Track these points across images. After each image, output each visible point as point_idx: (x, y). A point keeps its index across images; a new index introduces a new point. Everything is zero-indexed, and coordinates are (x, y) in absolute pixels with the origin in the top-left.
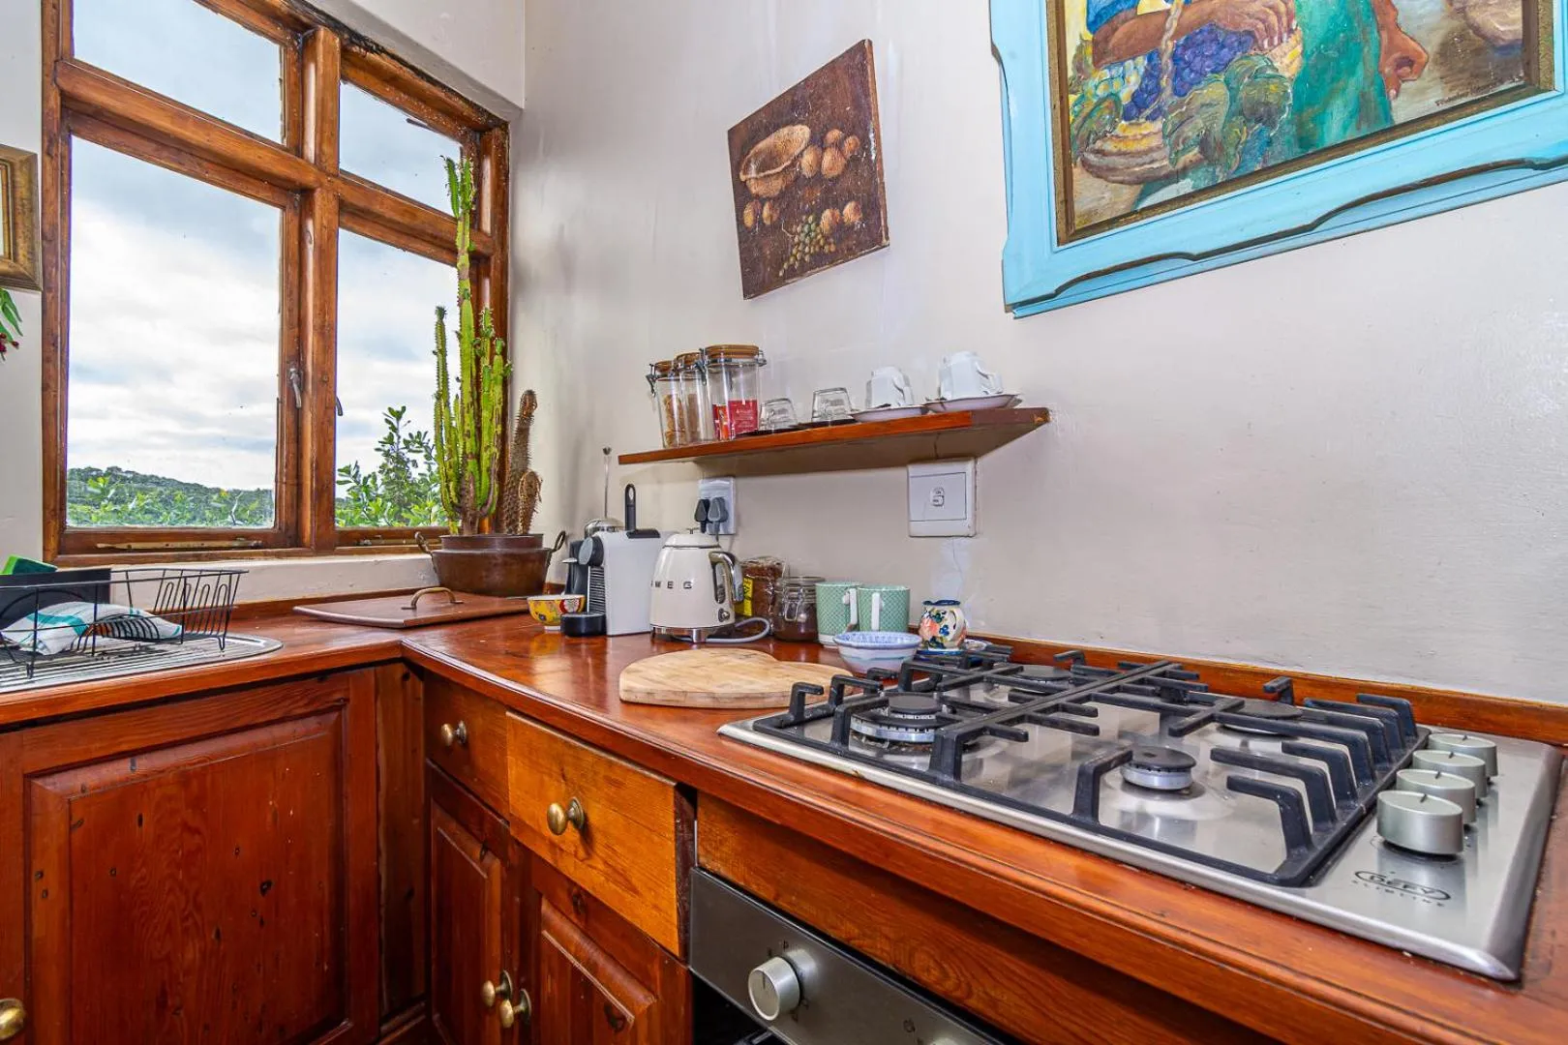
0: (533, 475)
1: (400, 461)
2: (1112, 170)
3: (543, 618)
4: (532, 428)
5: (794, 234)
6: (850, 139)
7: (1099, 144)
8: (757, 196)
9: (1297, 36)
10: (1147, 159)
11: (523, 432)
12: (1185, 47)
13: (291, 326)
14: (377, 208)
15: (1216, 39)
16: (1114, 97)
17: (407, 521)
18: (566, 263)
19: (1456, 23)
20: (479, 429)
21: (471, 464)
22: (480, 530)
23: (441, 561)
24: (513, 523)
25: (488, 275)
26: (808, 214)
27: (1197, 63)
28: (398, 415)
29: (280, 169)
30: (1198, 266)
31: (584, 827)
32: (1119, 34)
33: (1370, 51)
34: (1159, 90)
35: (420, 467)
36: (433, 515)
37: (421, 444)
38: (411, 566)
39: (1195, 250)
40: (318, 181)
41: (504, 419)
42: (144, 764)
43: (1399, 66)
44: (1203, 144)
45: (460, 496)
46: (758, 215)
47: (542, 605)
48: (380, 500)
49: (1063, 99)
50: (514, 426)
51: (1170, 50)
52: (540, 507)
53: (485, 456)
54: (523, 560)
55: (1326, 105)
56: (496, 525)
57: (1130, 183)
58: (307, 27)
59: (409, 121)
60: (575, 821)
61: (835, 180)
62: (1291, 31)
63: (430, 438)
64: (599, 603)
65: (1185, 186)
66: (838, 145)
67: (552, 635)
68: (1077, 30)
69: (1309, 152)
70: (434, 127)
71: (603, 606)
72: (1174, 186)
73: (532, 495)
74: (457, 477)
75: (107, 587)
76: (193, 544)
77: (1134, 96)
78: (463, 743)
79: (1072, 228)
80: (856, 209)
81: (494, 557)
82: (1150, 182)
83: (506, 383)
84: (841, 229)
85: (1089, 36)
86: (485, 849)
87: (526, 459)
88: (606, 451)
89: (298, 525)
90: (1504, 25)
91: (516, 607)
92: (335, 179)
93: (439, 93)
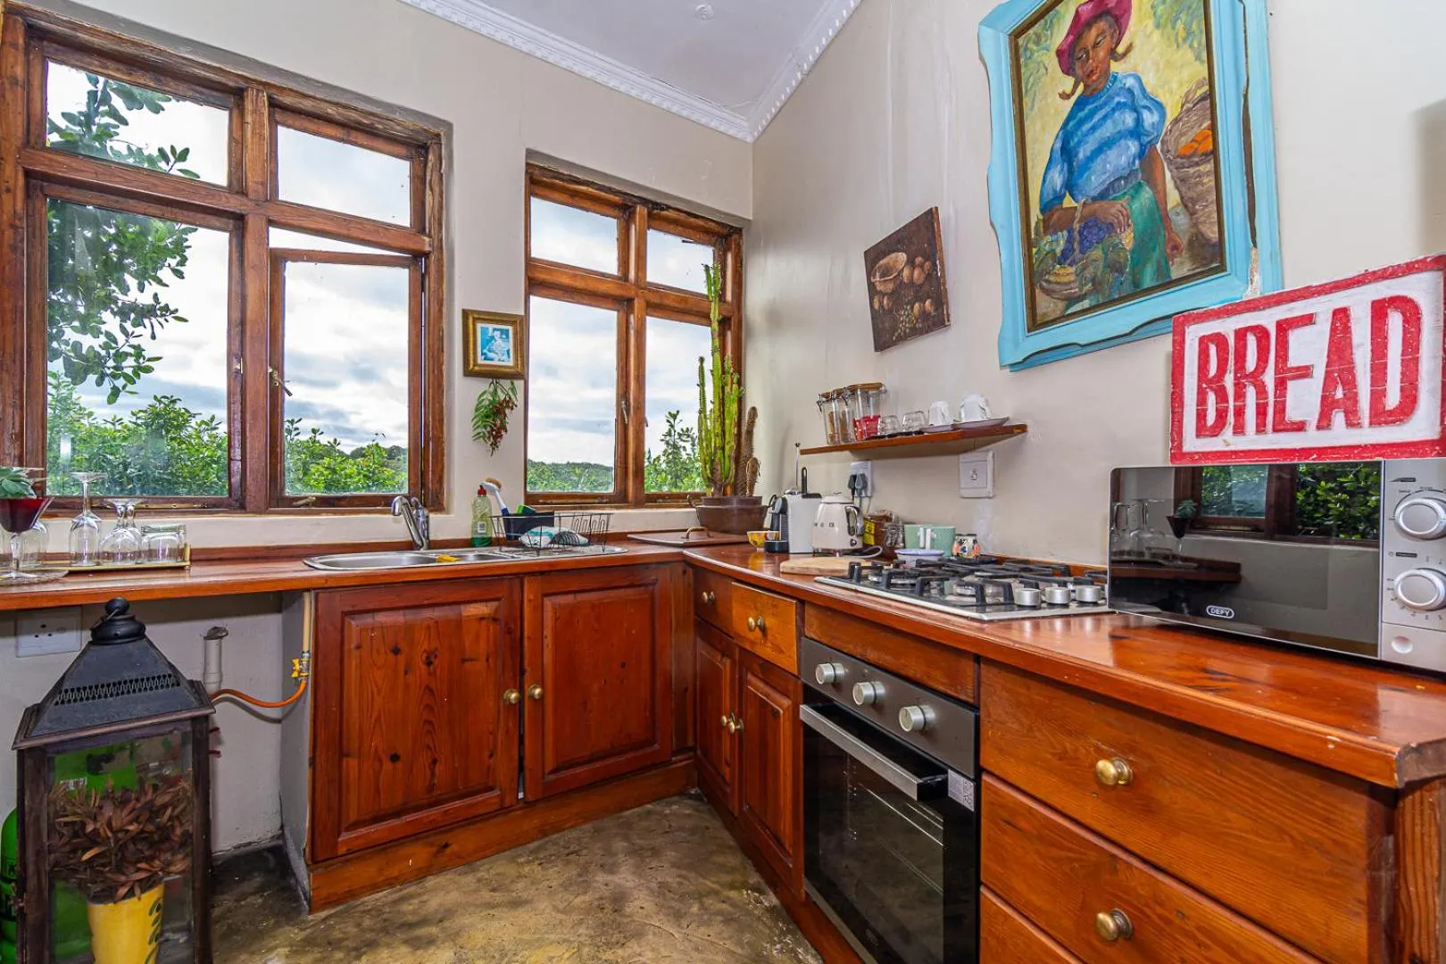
0: (755, 460)
1: (675, 446)
2: (1053, 291)
3: (755, 542)
4: (755, 431)
5: (901, 316)
6: (927, 263)
7: (1047, 277)
8: (880, 292)
9: (1131, 228)
10: (1069, 287)
11: (750, 433)
12: (1084, 228)
13: (622, 377)
14: (667, 302)
15: (1097, 225)
16: (1053, 252)
17: (681, 488)
18: (776, 318)
19: (1194, 230)
20: (723, 431)
21: (719, 452)
22: (724, 494)
23: (702, 514)
24: (744, 489)
26: (907, 304)
27: (1090, 237)
28: (674, 417)
29: (618, 292)
30: (1085, 350)
31: (763, 629)
32: (1055, 217)
33: (1161, 240)
34: (1074, 250)
35: (688, 450)
36: (696, 484)
37: (688, 436)
38: (685, 516)
39: (1082, 343)
40: (636, 294)
41: (739, 425)
42: (580, 597)
43: (1172, 250)
44: (1093, 280)
45: (712, 473)
46: (881, 303)
47: (754, 536)
48: (664, 475)
49: (1029, 250)
50: (744, 429)
51: (1078, 229)
52: (759, 479)
53: (727, 447)
54: (749, 512)
55: (1144, 265)
56: (735, 492)
57: (1062, 300)
58: (630, 207)
60: (760, 627)
61: (921, 286)
62: (1129, 225)
63: (695, 433)
64: (785, 535)
65: (1086, 304)
66: (921, 266)
67: (760, 553)
68: (1035, 214)
69: (1137, 292)
70: (697, 242)
71: (787, 536)
72: (1081, 303)
73: (755, 473)
74: (711, 462)
75: (553, 519)
76: (578, 501)
77: (1062, 252)
78: (713, 602)
79: (1036, 323)
80: (932, 304)
81: (732, 510)
82: (1072, 300)
83: (741, 401)
84: (924, 315)
85: (1041, 217)
86: (723, 655)
87: (751, 450)
88: (797, 445)
89: (625, 491)
90: (1212, 234)
91: (741, 538)
92: (645, 289)
93: (701, 223)
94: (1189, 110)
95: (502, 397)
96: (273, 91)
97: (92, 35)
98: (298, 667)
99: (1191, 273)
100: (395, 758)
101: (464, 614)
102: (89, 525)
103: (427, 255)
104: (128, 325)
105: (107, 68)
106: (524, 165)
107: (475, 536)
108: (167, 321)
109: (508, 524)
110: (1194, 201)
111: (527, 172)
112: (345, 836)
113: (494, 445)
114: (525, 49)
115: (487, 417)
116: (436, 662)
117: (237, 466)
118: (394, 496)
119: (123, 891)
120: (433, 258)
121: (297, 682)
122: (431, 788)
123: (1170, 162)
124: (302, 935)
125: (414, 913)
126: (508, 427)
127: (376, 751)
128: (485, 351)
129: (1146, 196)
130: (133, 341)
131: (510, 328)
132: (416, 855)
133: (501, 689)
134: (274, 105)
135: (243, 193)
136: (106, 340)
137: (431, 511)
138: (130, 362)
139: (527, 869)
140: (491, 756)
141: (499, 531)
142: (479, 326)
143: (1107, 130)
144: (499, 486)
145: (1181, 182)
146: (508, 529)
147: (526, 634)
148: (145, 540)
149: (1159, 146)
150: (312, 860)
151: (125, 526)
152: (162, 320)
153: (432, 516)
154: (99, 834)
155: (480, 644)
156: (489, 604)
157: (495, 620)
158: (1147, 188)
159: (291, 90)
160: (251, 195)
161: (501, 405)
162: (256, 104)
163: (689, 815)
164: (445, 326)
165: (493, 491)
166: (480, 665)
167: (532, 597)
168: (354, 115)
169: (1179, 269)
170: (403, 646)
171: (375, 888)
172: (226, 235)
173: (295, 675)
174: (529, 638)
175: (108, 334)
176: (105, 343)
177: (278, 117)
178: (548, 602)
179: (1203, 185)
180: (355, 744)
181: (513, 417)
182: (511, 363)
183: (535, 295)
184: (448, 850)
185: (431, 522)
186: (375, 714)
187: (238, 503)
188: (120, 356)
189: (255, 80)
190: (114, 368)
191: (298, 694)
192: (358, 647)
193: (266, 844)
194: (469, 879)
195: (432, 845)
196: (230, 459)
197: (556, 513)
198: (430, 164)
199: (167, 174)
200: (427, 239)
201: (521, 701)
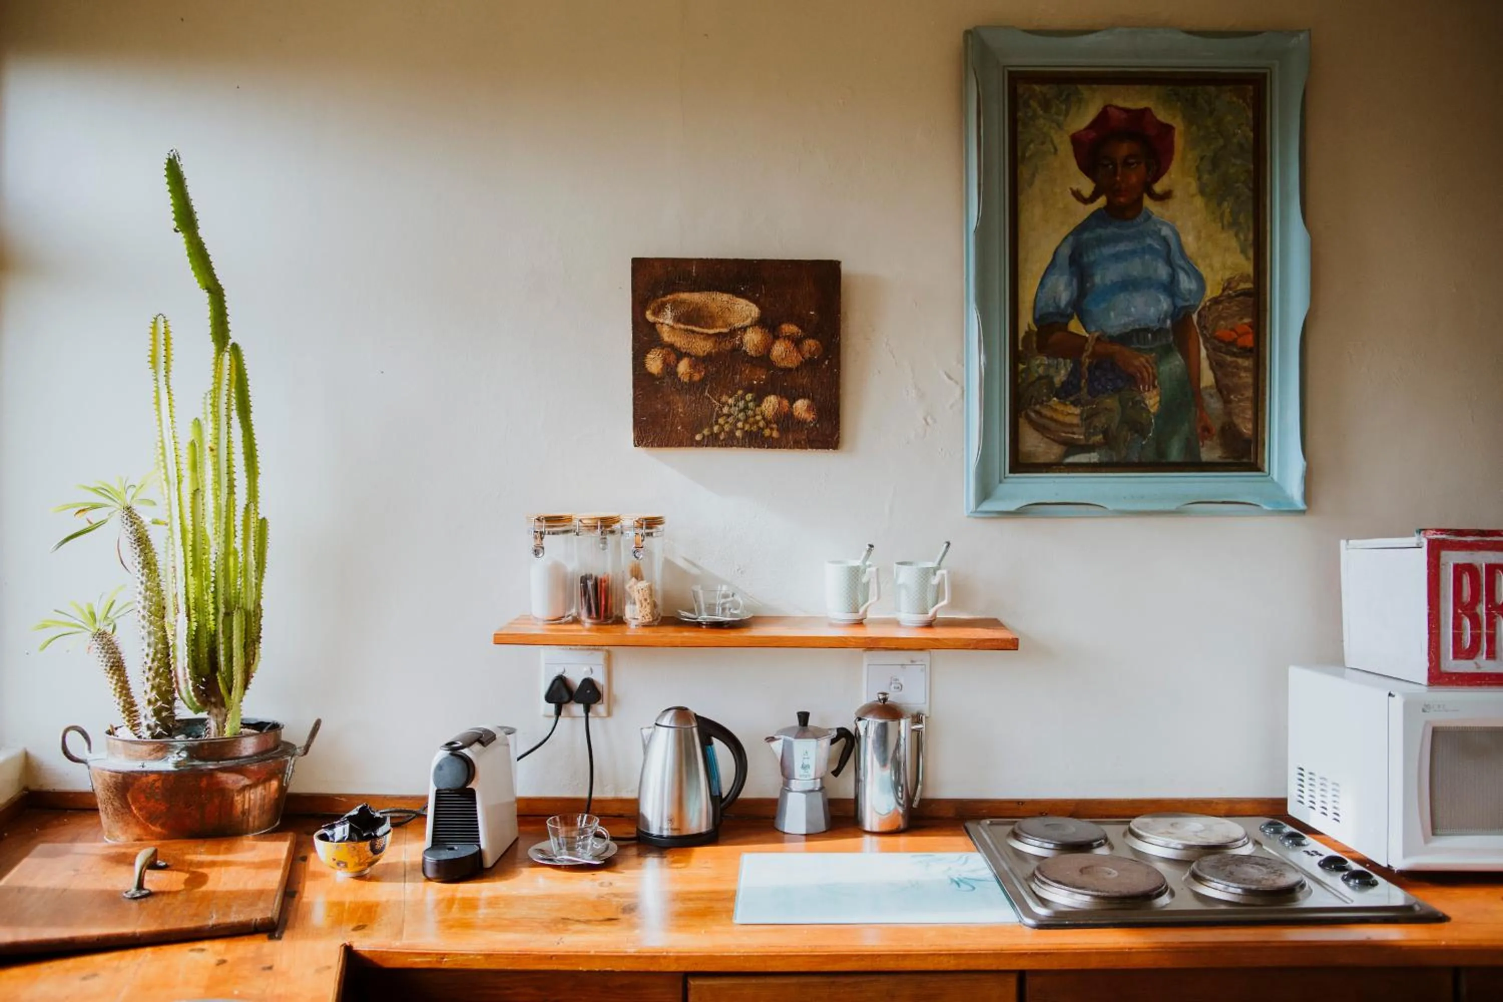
2: (1047, 429)
5: (724, 404)
6: (811, 342)
7: (1038, 407)
8: (671, 346)
9: (1157, 390)
10: (1070, 430)
12: (1097, 367)
15: (1113, 370)
16: (1049, 379)
19: (1227, 419)
26: (746, 391)
27: (1103, 380)
32: (1055, 337)
33: (1191, 415)
34: (1079, 387)
43: (1203, 430)
44: (1105, 433)
46: (669, 365)
51: (1087, 364)
55: (1171, 436)
57: (1060, 443)
61: (787, 371)
62: (1154, 386)
66: (795, 341)
68: (1026, 321)
69: (1162, 463)
72: (1087, 455)
77: (1063, 384)
79: (1018, 460)
80: (810, 408)
82: (1073, 447)
84: (788, 420)
85: (1034, 328)
90: (1246, 428)
94: (1230, 297)
99: (1221, 461)
110: (1230, 391)
123: (1206, 341)
129: (1177, 363)
143: (1135, 268)
145: (1217, 366)
149: (1195, 317)
158: (1180, 357)
169: (1210, 453)
179: (1240, 377)
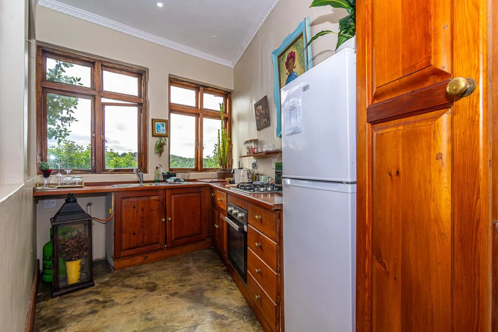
0: (232, 159)
3: (227, 181)
4: (232, 150)
13: (197, 135)
14: (209, 114)
20: (224, 151)
23: (218, 174)
25: (228, 121)
29: (195, 112)
40: (200, 112)
42: (181, 195)
45: (221, 162)
47: (228, 179)
50: (230, 150)
53: (225, 155)
58: (199, 87)
59: (215, 96)
60: (221, 200)
64: (234, 179)
67: (227, 184)
73: (232, 162)
74: (221, 159)
76: (184, 170)
78: (214, 196)
80: (267, 120)
84: (266, 122)
86: (216, 210)
87: (231, 156)
88: (241, 155)
89: (197, 167)
91: (224, 180)
92: (203, 110)
93: (219, 91)
95: (162, 142)
96: (102, 62)
97: (57, 51)
98: (111, 211)
100: (134, 234)
101: (151, 199)
102: (60, 176)
103: (142, 104)
104: (63, 123)
105: (61, 59)
106: (168, 77)
107: (155, 180)
108: (73, 121)
109: (164, 176)
111: (169, 80)
112: (122, 252)
113: (160, 155)
114: (168, 47)
115: (158, 148)
116: (144, 210)
117: (93, 161)
118: (134, 169)
119: (74, 259)
120: (144, 105)
121: (111, 214)
122: (143, 242)
124: (112, 275)
125: (139, 271)
126: (164, 150)
127: (130, 232)
128: (158, 130)
130: (64, 127)
131: (165, 124)
132: (140, 259)
133: (160, 218)
134: (102, 65)
135: (95, 90)
136: (57, 127)
137: (144, 173)
138: (63, 133)
139: (167, 263)
140: (158, 235)
141: (161, 178)
142: (156, 123)
144: (161, 166)
146: (164, 178)
147: (167, 204)
148: (73, 180)
150: (115, 257)
151: (68, 177)
152: (72, 121)
153: (144, 174)
154: (69, 245)
155: (155, 206)
156: (158, 196)
157: (159, 200)
159: (107, 62)
160: (97, 90)
161: (162, 144)
162: (98, 65)
163: (210, 253)
164: (147, 123)
165: (160, 168)
166: (155, 212)
167: (168, 195)
168: (123, 67)
170: (136, 207)
171: (129, 266)
172: (90, 100)
173: (110, 213)
174: (168, 205)
175: (58, 125)
176: (57, 128)
177: (103, 68)
178: (173, 196)
180: (124, 230)
181: (165, 148)
182: (165, 133)
183: (172, 113)
184: (148, 258)
185: (144, 176)
186: (129, 223)
187: (94, 171)
188: (61, 131)
189: (97, 60)
190: (59, 134)
191: (111, 217)
192: (125, 206)
193: (102, 259)
194: (153, 265)
195: (143, 257)
196: (92, 160)
197: (177, 174)
198: (143, 79)
199: (75, 85)
200: (142, 100)
201: (166, 221)
